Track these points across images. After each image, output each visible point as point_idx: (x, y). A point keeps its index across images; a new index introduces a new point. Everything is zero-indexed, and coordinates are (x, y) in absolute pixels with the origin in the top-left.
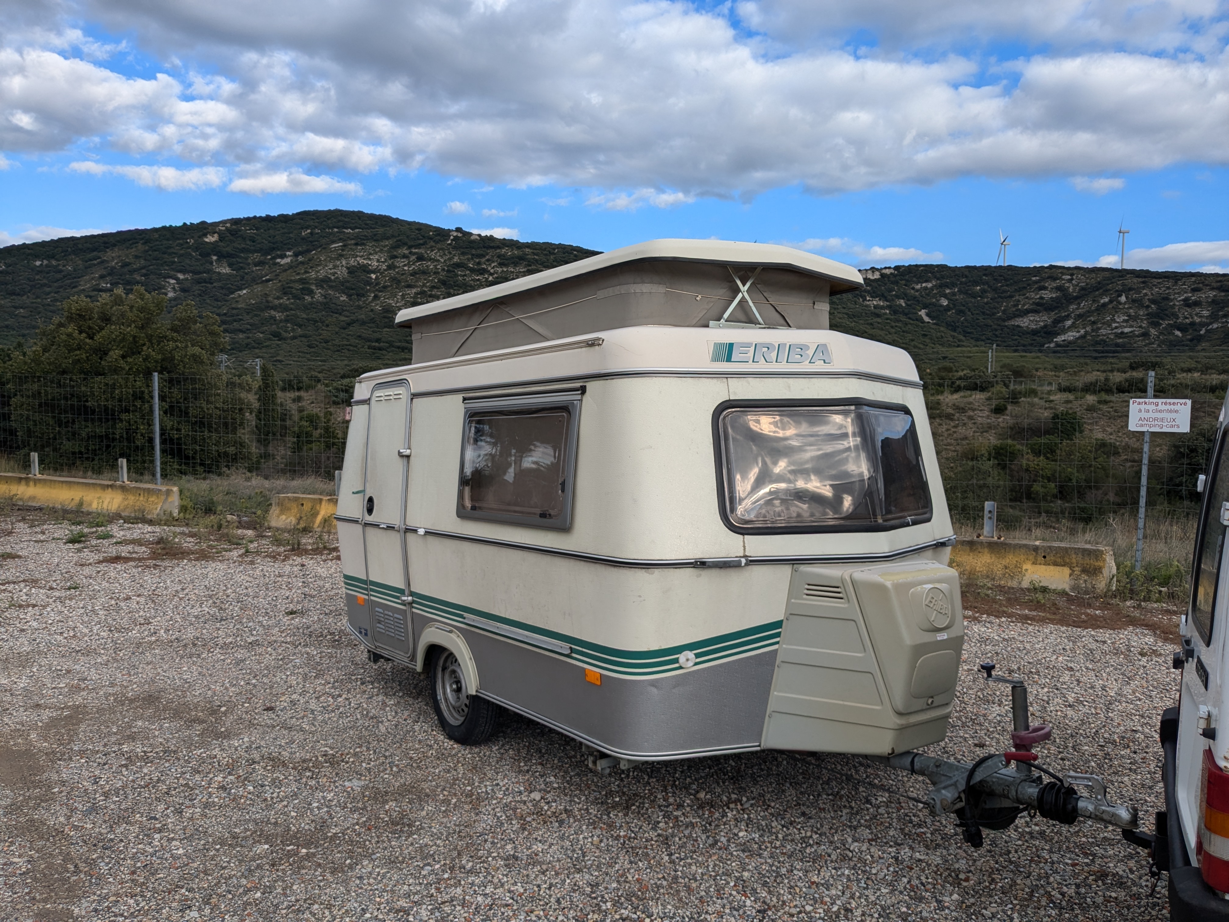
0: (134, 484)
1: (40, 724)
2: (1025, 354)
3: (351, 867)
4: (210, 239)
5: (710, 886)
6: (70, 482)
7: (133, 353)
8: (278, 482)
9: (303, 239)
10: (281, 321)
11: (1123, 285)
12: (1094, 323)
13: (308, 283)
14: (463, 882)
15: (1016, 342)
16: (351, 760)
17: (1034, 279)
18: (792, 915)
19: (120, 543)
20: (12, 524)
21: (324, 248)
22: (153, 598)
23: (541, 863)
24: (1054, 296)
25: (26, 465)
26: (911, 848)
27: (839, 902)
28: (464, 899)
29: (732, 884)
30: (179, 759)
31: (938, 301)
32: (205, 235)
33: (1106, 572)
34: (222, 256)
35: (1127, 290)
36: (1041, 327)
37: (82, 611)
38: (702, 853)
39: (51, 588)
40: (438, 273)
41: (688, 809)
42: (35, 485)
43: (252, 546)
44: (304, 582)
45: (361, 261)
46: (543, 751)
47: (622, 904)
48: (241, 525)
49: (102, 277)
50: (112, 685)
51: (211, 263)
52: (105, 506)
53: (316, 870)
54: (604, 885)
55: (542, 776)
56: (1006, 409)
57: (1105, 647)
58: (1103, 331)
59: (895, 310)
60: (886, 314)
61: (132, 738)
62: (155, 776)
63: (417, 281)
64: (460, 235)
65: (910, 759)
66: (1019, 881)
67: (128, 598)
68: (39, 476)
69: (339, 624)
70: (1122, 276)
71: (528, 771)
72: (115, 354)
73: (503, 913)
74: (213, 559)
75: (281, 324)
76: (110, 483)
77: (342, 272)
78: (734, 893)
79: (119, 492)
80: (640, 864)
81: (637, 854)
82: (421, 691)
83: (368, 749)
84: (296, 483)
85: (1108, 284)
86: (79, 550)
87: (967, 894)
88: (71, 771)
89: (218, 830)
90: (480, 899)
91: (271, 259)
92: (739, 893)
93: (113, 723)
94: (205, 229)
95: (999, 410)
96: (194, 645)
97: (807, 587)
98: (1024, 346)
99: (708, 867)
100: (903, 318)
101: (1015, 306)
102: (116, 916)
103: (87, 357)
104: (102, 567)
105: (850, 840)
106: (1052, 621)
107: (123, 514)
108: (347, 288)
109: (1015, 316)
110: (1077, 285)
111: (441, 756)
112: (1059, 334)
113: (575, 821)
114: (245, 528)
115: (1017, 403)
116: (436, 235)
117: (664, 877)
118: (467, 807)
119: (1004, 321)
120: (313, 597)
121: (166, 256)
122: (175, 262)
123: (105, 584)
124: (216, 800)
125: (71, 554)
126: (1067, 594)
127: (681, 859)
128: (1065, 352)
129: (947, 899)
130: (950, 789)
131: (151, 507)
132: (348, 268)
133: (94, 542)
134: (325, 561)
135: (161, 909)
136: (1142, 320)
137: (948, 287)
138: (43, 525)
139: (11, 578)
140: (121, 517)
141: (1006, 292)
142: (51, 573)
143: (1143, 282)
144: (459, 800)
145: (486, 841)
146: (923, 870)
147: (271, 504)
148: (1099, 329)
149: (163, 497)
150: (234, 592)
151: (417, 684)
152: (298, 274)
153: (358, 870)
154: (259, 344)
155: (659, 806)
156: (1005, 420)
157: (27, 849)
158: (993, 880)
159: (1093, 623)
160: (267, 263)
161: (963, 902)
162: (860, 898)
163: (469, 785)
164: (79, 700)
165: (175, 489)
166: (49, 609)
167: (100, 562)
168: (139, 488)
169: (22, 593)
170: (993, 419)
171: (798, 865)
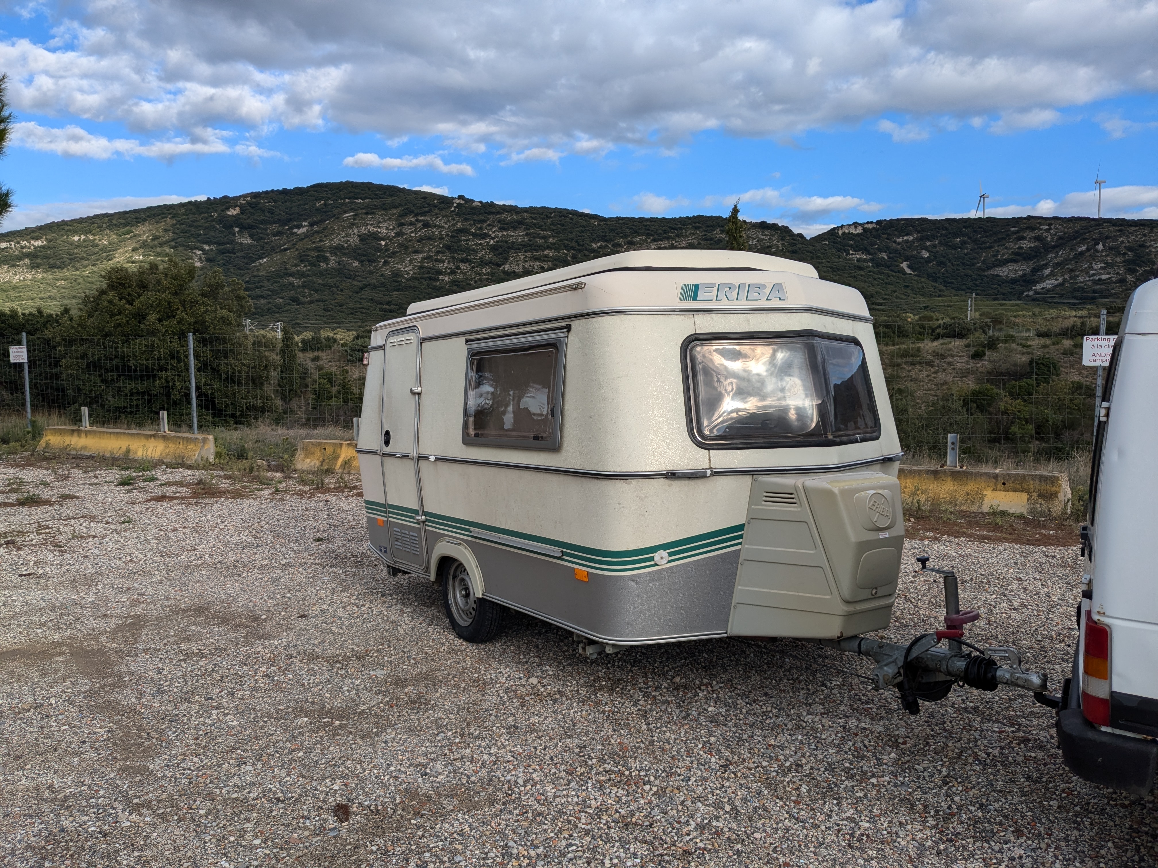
0: (174, 434)
1: (108, 630)
2: (1004, 302)
3: (377, 734)
4: (233, 212)
5: (681, 748)
6: (117, 433)
7: (169, 317)
8: (302, 431)
9: (317, 210)
10: (299, 287)
11: (1100, 233)
12: (1072, 271)
13: (323, 251)
14: (471, 745)
15: (996, 291)
16: (375, 655)
17: (1013, 229)
18: (750, 769)
19: (165, 484)
20: (68, 470)
21: (338, 218)
22: (197, 529)
23: (537, 731)
24: (1033, 245)
25: (77, 420)
26: (858, 719)
27: (791, 759)
28: (472, 757)
29: (700, 746)
30: (228, 655)
31: (919, 253)
32: (228, 209)
33: (1061, 496)
34: (243, 228)
35: (1104, 238)
36: (1020, 276)
37: (137, 540)
38: (675, 723)
39: (107, 523)
40: (443, 238)
41: (665, 690)
42: (86, 436)
43: (281, 486)
44: (328, 515)
45: (371, 229)
46: (540, 647)
47: (605, 760)
48: (270, 468)
49: (134, 250)
50: (167, 598)
51: (234, 234)
52: (149, 453)
53: (348, 737)
54: (592, 747)
55: (539, 666)
56: (985, 354)
57: (1054, 561)
58: (1081, 279)
59: (877, 263)
60: (868, 267)
61: (188, 639)
62: (210, 668)
63: (423, 247)
64: (462, 202)
65: (857, 643)
66: (950, 744)
67: (175, 530)
68: (89, 428)
69: (361, 548)
70: (1099, 225)
71: (527, 662)
72: (152, 317)
73: (505, 767)
74: (247, 497)
75: (299, 290)
76: (153, 433)
77: (354, 240)
78: (701, 753)
79: (161, 441)
80: (622, 732)
81: (620, 724)
82: (434, 601)
83: (389, 646)
84: (319, 431)
85: (1085, 233)
86: (129, 491)
87: (904, 754)
88: (138, 664)
89: (265, 707)
90: (486, 757)
91: (288, 229)
92: (705, 753)
93: (170, 628)
94: (227, 203)
95: (977, 356)
96: (235, 567)
97: (765, 494)
98: (1003, 294)
99: (680, 734)
100: (886, 271)
101: (994, 256)
102: (184, 769)
103: (127, 321)
104: (149, 505)
105: (805, 714)
106: (1007, 540)
107: (165, 461)
108: (359, 254)
109: (995, 266)
110: (1055, 235)
111: (452, 651)
112: (1037, 282)
113: (567, 700)
114: (273, 471)
115: (995, 348)
116: (440, 203)
117: (642, 741)
118: (474, 690)
119: (984, 271)
120: (337, 526)
121: (192, 229)
122: (200, 234)
123: (153, 518)
124: (262, 685)
125: (122, 495)
126: (1024, 517)
127: (657, 728)
128: (1044, 299)
129: (886, 757)
130: (891, 665)
131: (190, 453)
132: (359, 236)
133: (142, 484)
134: (346, 497)
135: (222, 764)
136: (1119, 267)
137: (929, 240)
138: (96, 470)
139: (71, 515)
140: (164, 463)
141: (984, 243)
142: (106, 510)
143: (1120, 231)
144: (467, 685)
145: (491, 715)
146: (867, 736)
147: (296, 450)
148: (1078, 276)
149: (200, 445)
150: (268, 523)
151: (430, 596)
152: (314, 242)
153: (383, 736)
154: (279, 309)
155: (640, 688)
156: (984, 365)
157: (106, 722)
158: (928, 743)
159: (1047, 541)
160: (285, 233)
161: (899, 760)
162: (809, 756)
163: (476, 672)
164: (139, 610)
165: (211, 437)
166: (107, 539)
167: (148, 501)
168: (179, 437)
169: (82, 526)
170: (972, 365)
171: (758, 732)
